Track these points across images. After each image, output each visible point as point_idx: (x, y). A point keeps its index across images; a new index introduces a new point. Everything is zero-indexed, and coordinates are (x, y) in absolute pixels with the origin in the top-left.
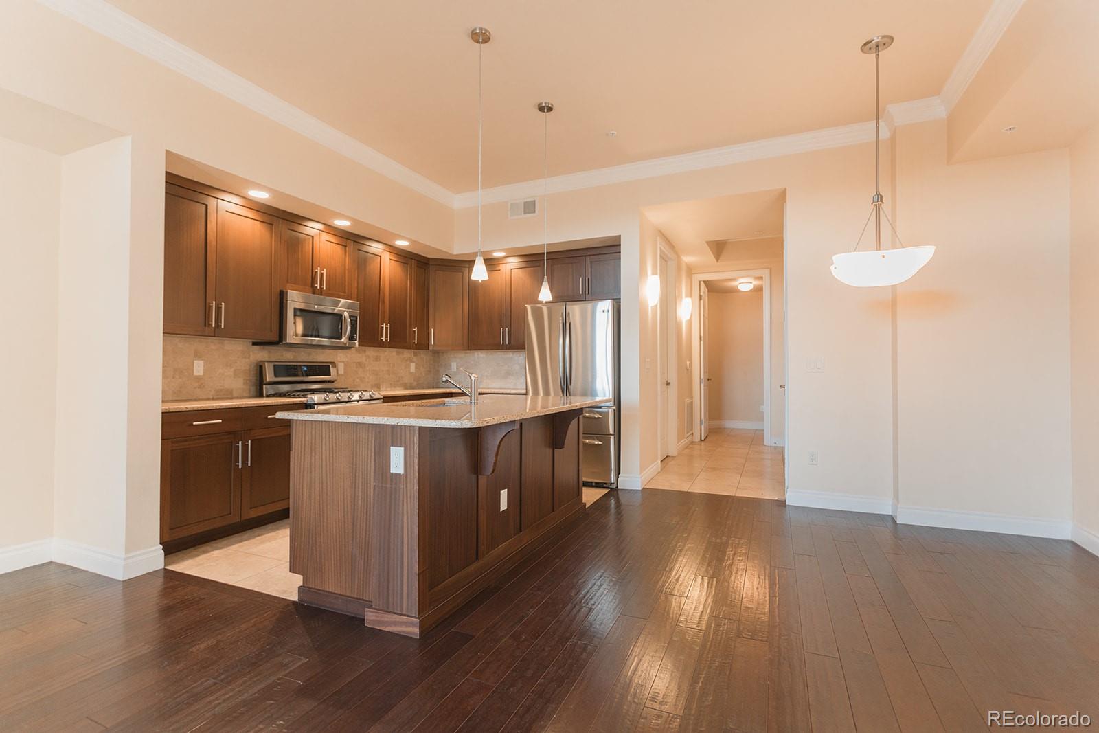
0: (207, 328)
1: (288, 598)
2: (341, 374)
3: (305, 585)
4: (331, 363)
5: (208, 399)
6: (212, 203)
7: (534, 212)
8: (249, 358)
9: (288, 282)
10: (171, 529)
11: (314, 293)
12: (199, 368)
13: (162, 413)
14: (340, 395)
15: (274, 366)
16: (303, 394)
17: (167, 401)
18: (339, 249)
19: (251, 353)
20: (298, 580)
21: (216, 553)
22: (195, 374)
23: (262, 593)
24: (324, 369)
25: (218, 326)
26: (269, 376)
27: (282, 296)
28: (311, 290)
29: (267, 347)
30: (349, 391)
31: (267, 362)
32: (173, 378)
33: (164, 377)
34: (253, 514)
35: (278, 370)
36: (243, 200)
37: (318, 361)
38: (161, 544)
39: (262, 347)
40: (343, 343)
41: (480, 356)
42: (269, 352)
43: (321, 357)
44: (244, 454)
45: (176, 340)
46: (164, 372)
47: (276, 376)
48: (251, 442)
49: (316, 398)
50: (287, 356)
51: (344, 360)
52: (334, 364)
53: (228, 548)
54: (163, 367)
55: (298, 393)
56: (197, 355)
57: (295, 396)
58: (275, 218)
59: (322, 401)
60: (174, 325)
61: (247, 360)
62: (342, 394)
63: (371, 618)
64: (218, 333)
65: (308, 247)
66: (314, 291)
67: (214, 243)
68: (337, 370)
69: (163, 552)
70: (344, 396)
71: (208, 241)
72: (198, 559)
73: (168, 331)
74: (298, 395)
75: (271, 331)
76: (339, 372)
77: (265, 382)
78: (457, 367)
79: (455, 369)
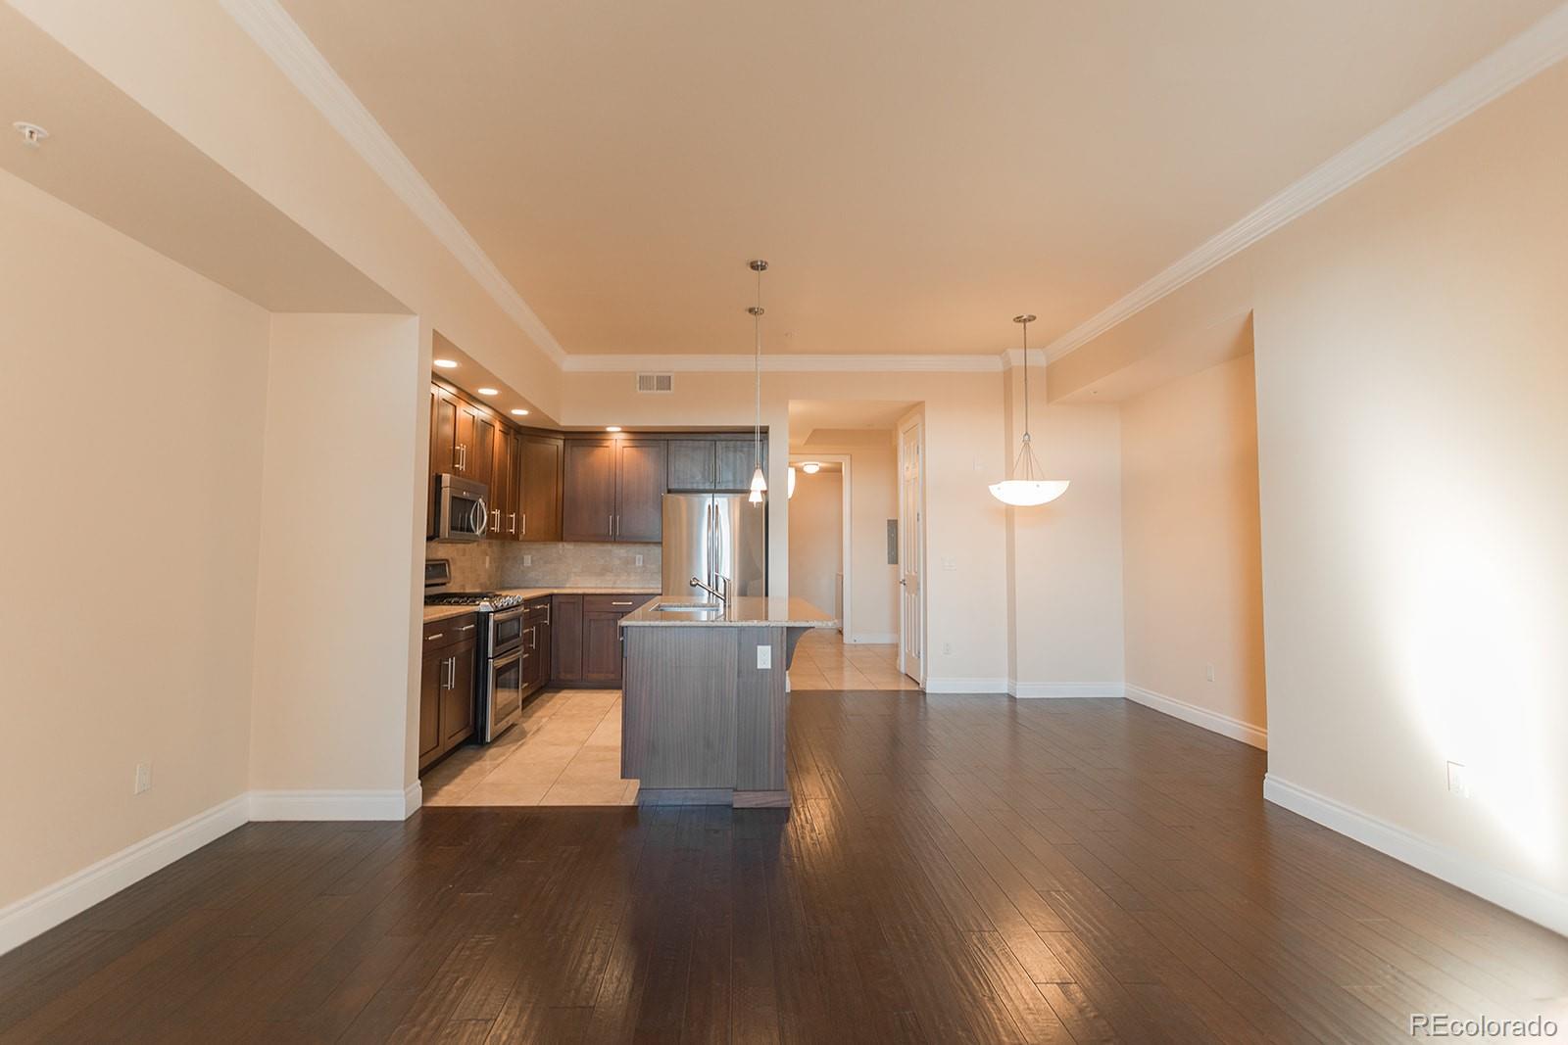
3: (643, 788)
4: (446, 560)
7: (670, 389)
11: (457, 475)
18: (470, 421)
27: (439, 481)
28: (453, 472)
40: (477, 536)
41: (567, 549)
43: (440, 554)
44: (451, 674)
48: (455, 660)
52: (448, 563)
69: (420, 788)
78: (532, 561)
79: (529, 565)
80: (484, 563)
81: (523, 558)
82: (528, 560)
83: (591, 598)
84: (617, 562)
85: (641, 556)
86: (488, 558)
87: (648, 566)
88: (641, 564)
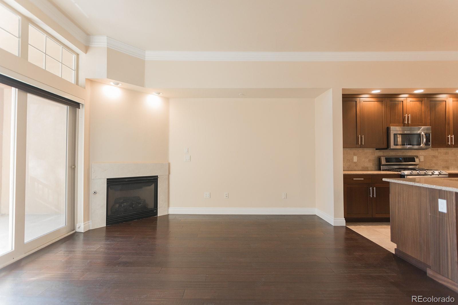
0: (357, 145)
1: (390, 251)
2: (422, 162)
3: (398, 248)
4: (415, 156)
5: (359, 170)
6: (358, 99)
8: (375, 155)
9: (391, 123)
10: (348, 214)
11: (404, 126)
12: (355, 159)
13: (343, 175)
14: (419, 172)
15: (386, 158)
16: (399, 170)
17: (345, 170)
18: (418, 104)
19: (375, 153)
20: (395, 246)
21: (363, 227)
22: (354, 161)
23: (380, 246)
24: (412, 159)
25: (361, 144)
26: (383, 162)
27: (388, 130)
28: (402, 124)
29: (382, 150)
30: (425, 170)
31: (382, 156)
32: (347, 162)
33: (343, 162)
34: (377, 216)
35: (388, 160)
36: (371, 95)
37: (408, 155)
38: (344, 218)
39: (380, 150)
40: (421, 147)
42: (383, 152)
43: (410, 154)
44: (373, 192)
45: (347, 149)
46: (344, 160)
47: (386, 162)
48: (376, 188)
49: (406, 172)
50: (391, 154)
51: (424, 154)
52: (417, 157)
53: (368, 226)
54: (343, 159)
55: (397, 170)
56: (355, 154)
57: (395, 171)
58: (384, 98)
59: (409, 174)
60: (346, 145)
61: (374, 156)
62: (421, 171)
63: (430, 273)
64: (362, 146)
65: (400, 106)
66: (404, 125)
67: (359, 114)
68: (419, 160)
69: (345, 221)
70: (422, 172)
71: (357, 114)
72: (356, 226)
73: (344, 147)
74: (397, 171)
75: (383, 144)
76: (421, 160)
77: (381, 165)
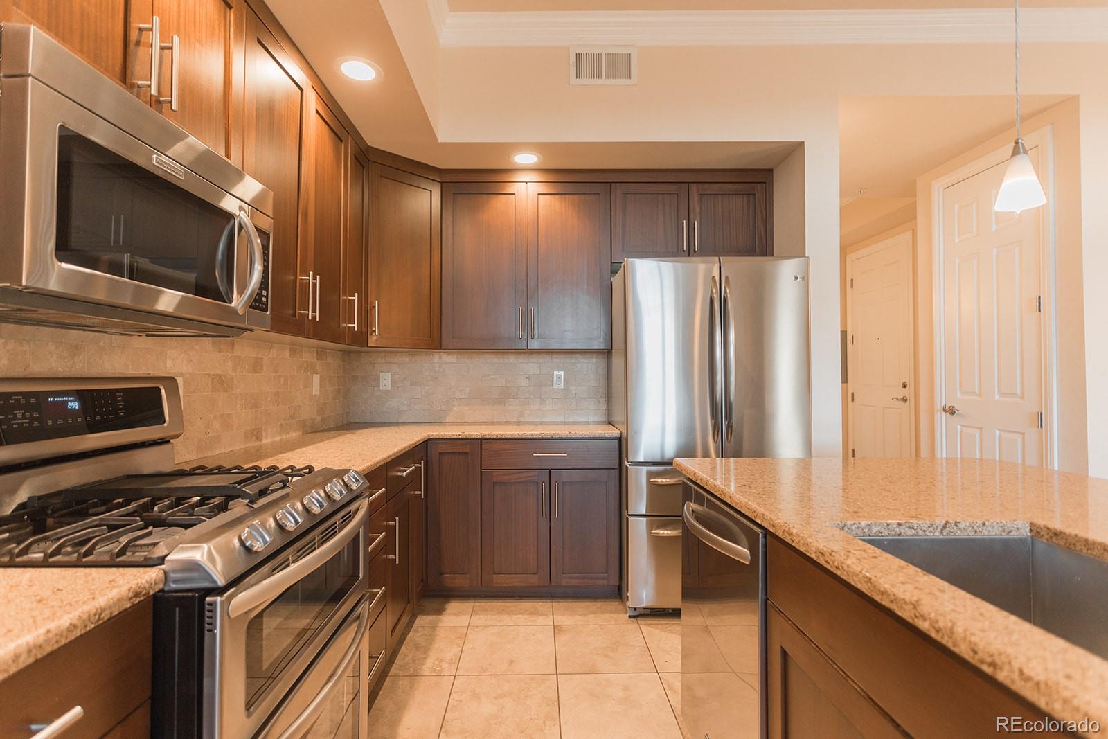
4: (157, 379)
51: (185, 369)
78: (393, 383)
79: (389, 388)
80: (308, 384)
81: (378, 379)
82: (386, 381)
83: (495, 445)
84: (524, 382)
85: (562, 373)
86: (316, 379)
87: (573, 388)
88: (562, 386)
